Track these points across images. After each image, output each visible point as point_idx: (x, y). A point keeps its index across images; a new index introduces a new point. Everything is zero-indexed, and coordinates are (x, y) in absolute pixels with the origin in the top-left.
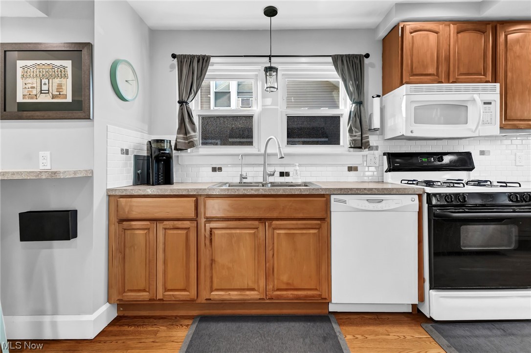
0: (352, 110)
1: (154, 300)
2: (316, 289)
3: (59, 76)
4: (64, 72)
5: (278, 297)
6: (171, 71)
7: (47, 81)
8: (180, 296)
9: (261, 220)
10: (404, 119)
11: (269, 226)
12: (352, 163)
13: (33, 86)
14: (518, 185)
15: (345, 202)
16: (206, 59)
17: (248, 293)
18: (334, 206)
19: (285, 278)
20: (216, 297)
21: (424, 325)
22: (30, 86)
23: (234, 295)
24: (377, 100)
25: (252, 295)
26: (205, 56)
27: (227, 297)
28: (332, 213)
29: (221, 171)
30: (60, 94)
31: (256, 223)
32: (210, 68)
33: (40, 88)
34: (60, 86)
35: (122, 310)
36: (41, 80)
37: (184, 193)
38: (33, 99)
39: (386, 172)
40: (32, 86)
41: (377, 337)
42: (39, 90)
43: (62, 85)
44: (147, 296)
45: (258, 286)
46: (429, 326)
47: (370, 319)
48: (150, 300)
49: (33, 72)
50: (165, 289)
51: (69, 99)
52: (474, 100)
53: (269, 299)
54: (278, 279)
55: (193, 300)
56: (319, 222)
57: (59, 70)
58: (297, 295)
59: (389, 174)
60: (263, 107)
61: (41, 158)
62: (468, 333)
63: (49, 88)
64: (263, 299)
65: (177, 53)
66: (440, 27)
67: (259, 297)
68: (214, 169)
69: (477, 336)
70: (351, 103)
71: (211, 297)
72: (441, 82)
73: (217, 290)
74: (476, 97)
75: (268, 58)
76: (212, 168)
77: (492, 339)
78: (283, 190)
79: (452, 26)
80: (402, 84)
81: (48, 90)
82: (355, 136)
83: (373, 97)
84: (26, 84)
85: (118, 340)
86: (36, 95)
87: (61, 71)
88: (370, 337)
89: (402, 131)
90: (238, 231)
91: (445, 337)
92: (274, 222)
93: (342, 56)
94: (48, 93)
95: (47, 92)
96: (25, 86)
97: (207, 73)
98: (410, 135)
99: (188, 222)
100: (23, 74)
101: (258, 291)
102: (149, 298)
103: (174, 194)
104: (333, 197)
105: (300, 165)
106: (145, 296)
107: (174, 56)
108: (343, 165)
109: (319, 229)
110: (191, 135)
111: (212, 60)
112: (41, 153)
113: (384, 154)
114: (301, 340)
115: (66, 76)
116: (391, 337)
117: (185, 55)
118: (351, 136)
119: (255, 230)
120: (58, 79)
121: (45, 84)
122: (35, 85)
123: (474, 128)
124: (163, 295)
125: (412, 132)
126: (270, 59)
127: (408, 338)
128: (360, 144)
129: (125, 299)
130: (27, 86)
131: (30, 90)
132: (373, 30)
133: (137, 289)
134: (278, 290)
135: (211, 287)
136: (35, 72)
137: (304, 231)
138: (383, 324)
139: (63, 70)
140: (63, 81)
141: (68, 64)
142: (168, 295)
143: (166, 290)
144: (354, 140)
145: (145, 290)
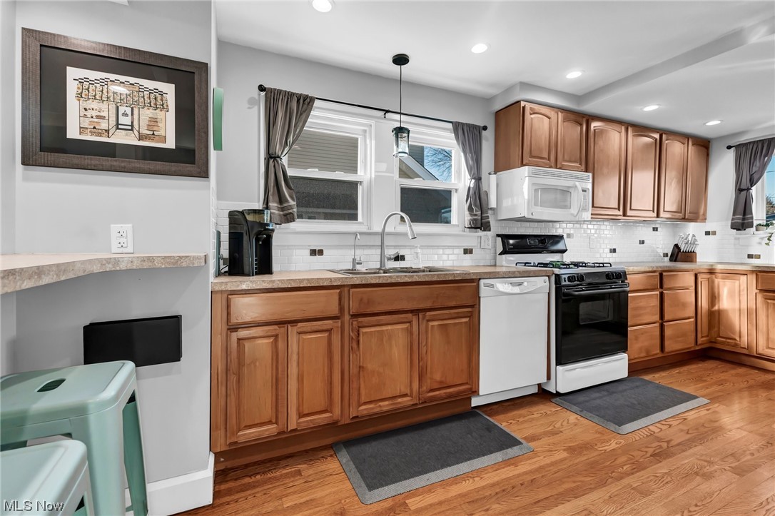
0: (472, 186)
1: (284, 433)
2: (467, 383)
3: (152, 105)
4: (162, 100)
5: (432, 399)
6: (249, 108)
7: (129, 111)
8: (320, 420)
9: (415, 312)
10: (526, 201)
11: (424, 318)
12: (468, 245)
13: (102, 114)
14: (609, 265)
15: (492, 286)
16: (308, 100)
17: (400, 400)
18: (484, 291)
19: (438, 377)
20: (365, 412)
21: (554, 400)
22: (94, 113)
23: (386, 406)
24: (493, 178)
25: (405, 401)
26: (307, 96)
27: (378, 410)
28: (482, 299)
29: (322, 255)
30: (153, 134)
31: (410, 315)
32: (312, 113)
33: (114, 119)
34: (153, 122)
35: (223, 461)
36: (117, 108)
37: (325, 284)
38: (101, 136)
39: (500, 254)
40: (99, 114)
41: (526, 418)
42: (113, 122)
43: (158, 120)
44: (274, 430)
45: (411, 390)
46: (558, 399)
47: (509, 405)
48: (279, 433)
49: (102, 91)
50: (299, 414)
51: (171, 143)
52: (576, 186)
53: (422, 403)
54: (431, 379)
55: (335, 423)
56: (470, 310)
57: (152, 96)
58: (449, 393)
59: (504, 256)
60: (377, 174)
61: (114, 234)
62: (587, 399)
63: (132, 123)
64: (416, 404)
65: (266, 85)
66: (552, 113)
67: (412, 403)
68: (313, 253)
69: (594, 399)
70: (469, 177)
71: (359, 414)
72: (551, 167)
73: (365, 403)
74: (577, 183)
75: (383, 113)
76: (311, 250)
77: (605, 398)
78: (438, 275)
79: (560, 114)
80: (523, 165)
81: (132, 126)
82: (476, 215)
83: (490, 174)
84: (86, 109)
85: (256, 493)
86: (108, 131)
87: (156, 99)
88: (521, 420)
89: (523, 212)
90: (389, 327)
91: (575, 405)
92: (428, 313)
93: (463, 124)
94: (132, 130)
95: (130, 128)
96: (83, 112)
97: (309, 120)
98: (531, 217)
99: (330, 322)
100: (80, 91)
101: (411, 396)
102: (278, 431)
103: (313, 285)
104: (482, 282)
105: (422, 247)
106: (271, 429)
107: (261, 88)
108: (458, 247)
109: (470, 317)
110: (290, 204)
111: (317, 103)
112: (115, 228)
113: (498, 235)
114: (469, 436)
115: (164, 108)
116: (535, 416)
117: (281, 91)
118: (471, 215)
119: (408, 324)
120: (151, 110)
121: (125, 115)
122: (105, 114)
123: (576, 213)
124: (298, 423)
125: (532, 214)
126: (385, 114)
127: (549, 413)
128: (480, 224)
129: (241, 440)
130: (89, 113)
131: (96, 120)
132: (487, 100)
133: (259, 422)
134: (432, 390)
135: (359, 401)
136: (105, 91)
137: (457, 321)
138: (523, 407)
139: (159, 98)
140: (160, 114)
141: (169, 89)
142: (304, 422)
143: (301, 415)
144: (475, 220)
145: (271, 421)
